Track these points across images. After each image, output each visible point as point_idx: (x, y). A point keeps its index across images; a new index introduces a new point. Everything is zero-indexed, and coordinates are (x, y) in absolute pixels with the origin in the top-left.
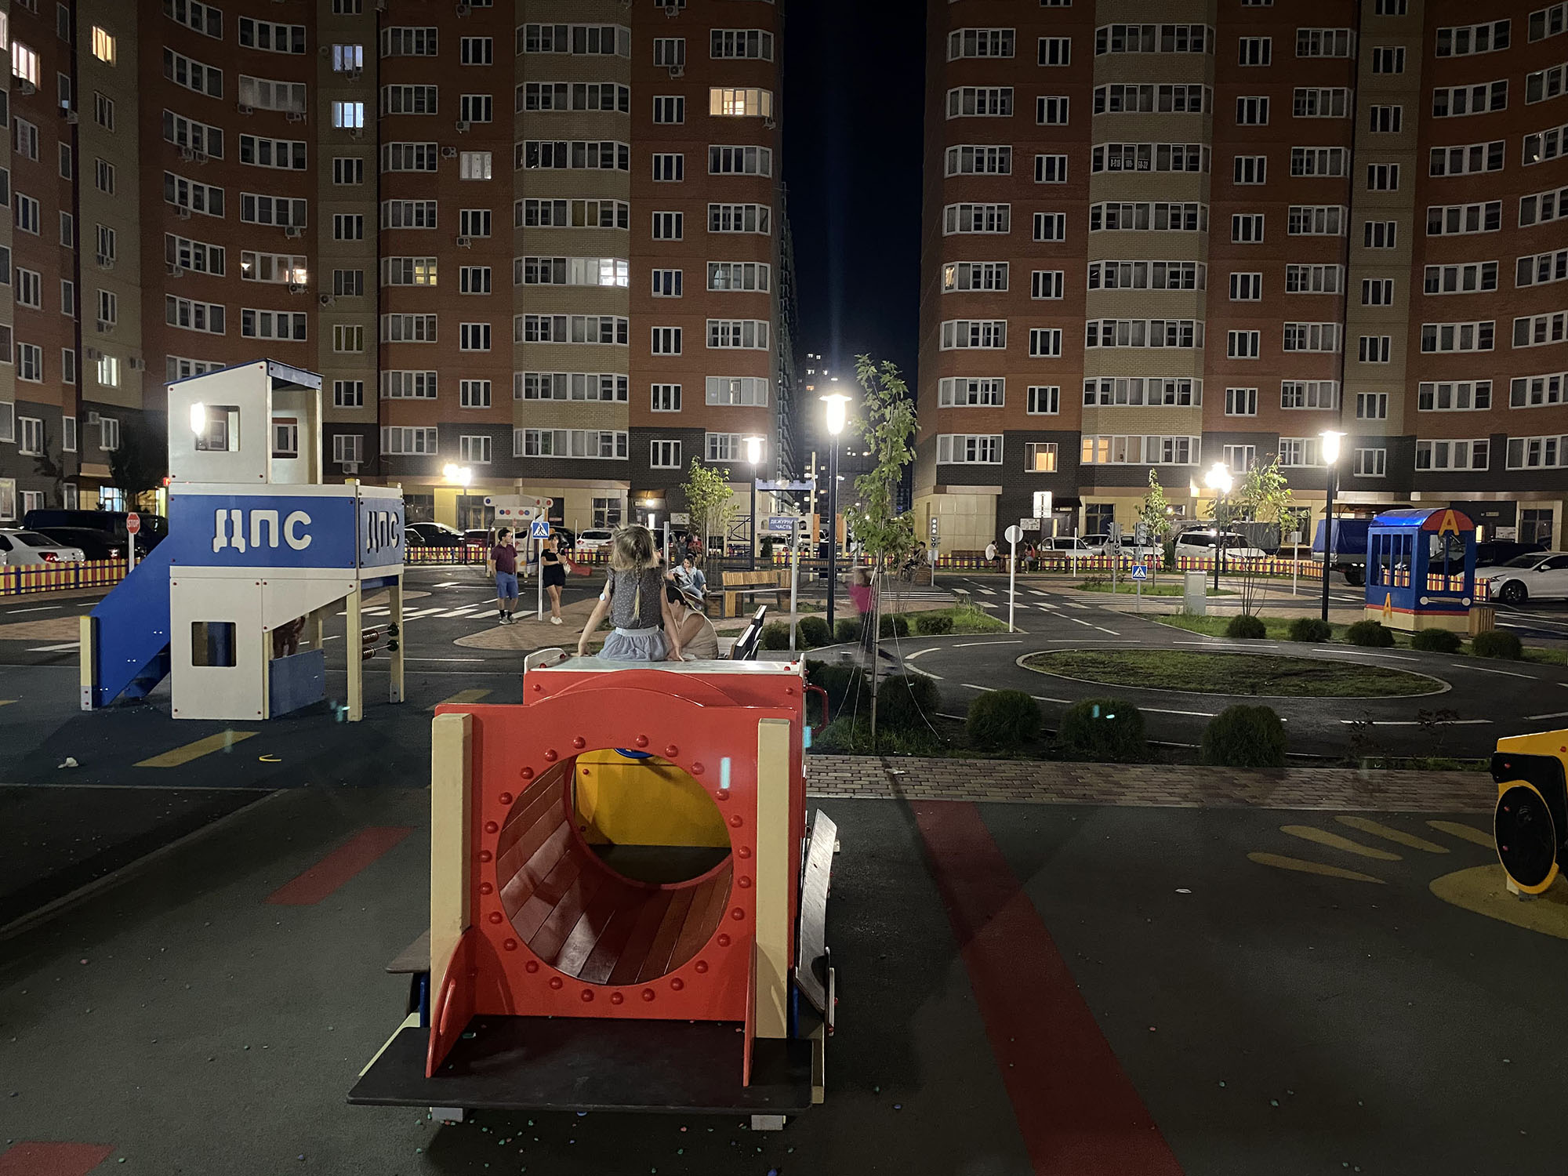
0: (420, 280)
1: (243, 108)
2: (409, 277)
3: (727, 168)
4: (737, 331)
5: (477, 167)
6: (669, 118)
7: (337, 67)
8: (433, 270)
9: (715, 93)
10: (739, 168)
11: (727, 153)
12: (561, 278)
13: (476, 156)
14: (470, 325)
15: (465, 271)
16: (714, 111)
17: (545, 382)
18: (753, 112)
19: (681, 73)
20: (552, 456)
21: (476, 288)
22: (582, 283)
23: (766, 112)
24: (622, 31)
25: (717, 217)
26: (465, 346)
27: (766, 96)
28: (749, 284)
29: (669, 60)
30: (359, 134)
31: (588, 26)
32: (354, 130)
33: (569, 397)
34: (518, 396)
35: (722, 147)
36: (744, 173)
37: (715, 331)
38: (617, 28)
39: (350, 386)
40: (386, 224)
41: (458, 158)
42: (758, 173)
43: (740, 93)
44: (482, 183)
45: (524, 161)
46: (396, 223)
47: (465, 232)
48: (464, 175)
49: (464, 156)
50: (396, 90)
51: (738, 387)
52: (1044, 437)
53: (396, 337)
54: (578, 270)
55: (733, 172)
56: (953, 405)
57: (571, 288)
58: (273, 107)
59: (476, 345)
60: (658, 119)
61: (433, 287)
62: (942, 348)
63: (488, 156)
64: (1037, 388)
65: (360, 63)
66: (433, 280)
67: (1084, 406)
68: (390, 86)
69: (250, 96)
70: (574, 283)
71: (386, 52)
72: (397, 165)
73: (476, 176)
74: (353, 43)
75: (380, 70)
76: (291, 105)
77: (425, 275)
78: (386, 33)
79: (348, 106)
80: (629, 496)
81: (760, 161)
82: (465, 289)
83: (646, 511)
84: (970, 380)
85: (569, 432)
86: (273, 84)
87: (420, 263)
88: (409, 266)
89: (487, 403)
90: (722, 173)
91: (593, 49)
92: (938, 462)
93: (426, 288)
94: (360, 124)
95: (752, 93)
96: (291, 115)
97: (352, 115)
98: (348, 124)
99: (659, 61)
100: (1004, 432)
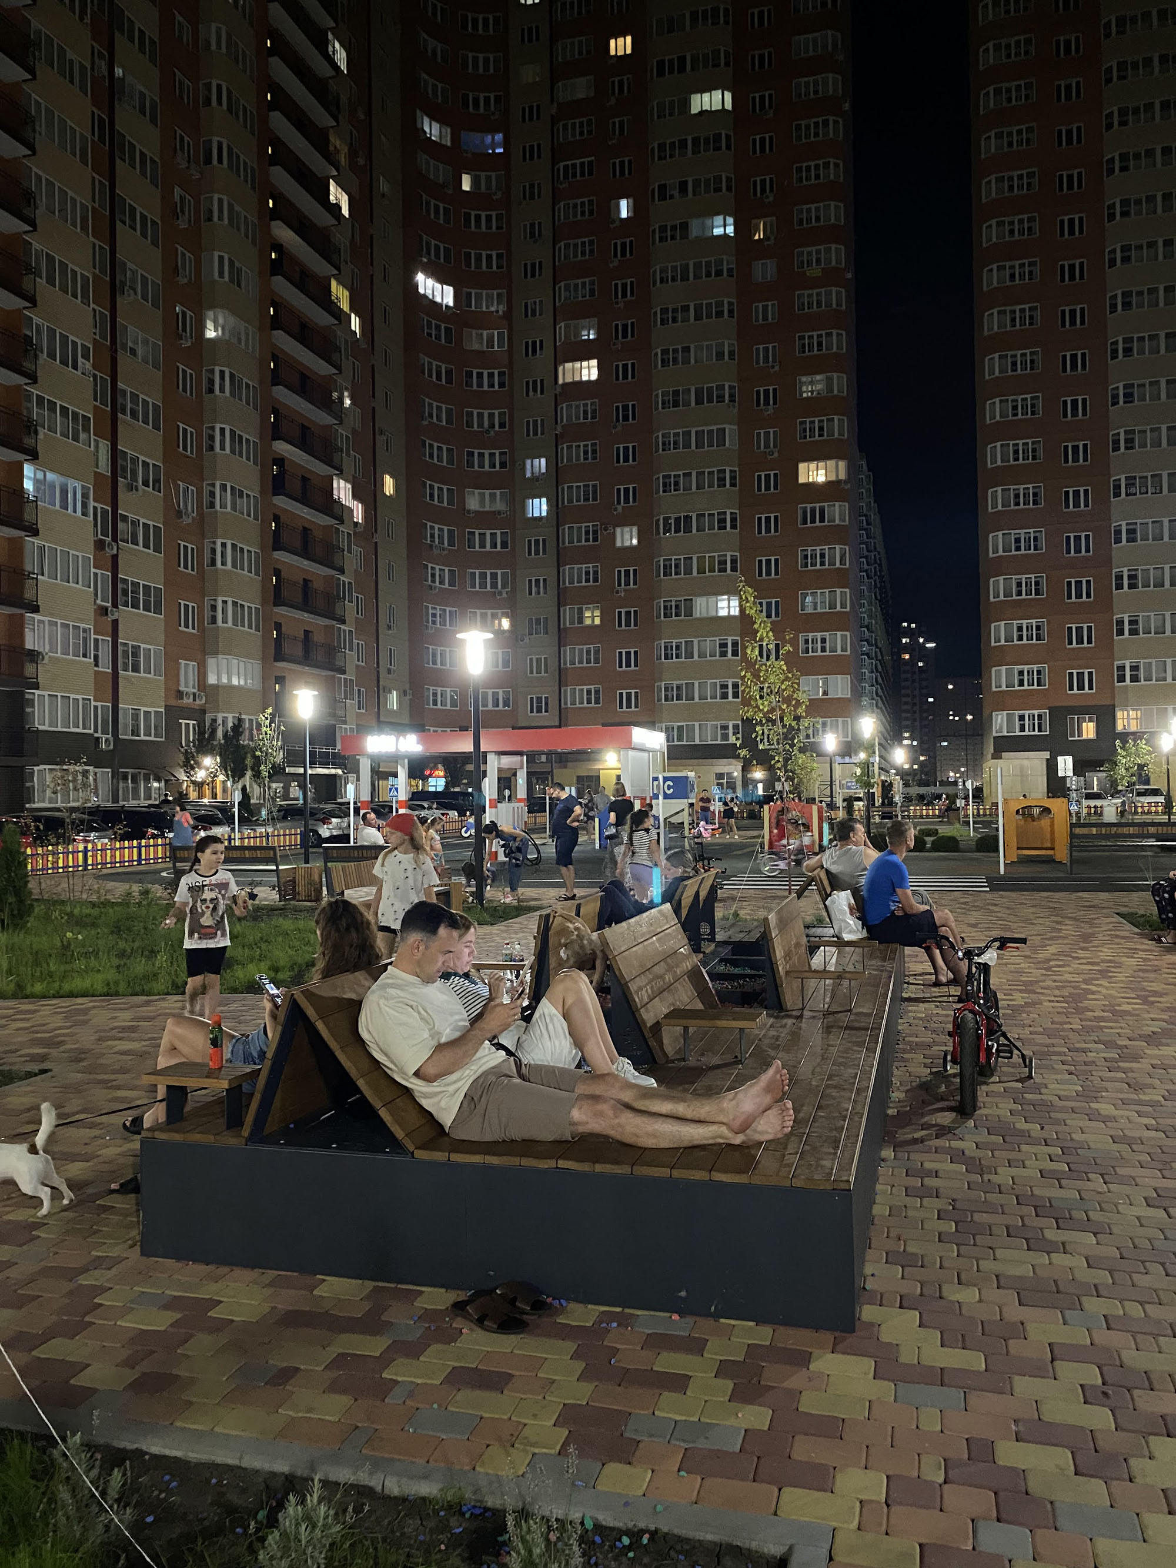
0: (588, 622)
1: (469, 512)
2: (581, 620)
3: (813, 521)
4: (823, 641)
5: (629, 538)
6: (768, 488)
7: (528, 475)
8: (597, 613)
9: (802, 467)
10: (822, 520)
11: (813, 510)
12: (689, 613)
13: (627, 529)
14: (624, 651)
15: (620, 613)
16: (802, 480)
17: (679, 688)
18: (833, 478)
19: (776, 455)
20: (685, 743)
21: (628, 624)
22: (704, 615)
23: (842, 476)
24: (731, 430)
25: (806, 557)
26: (621, 666)
27: (842, 465)
28: (832, 606)
29: (767, 445)
30: (544, 521)
31: (706, 429)
32: (540, 518)
33: (697, 699)
34: (659, 700)
35: (809, 506)
36: (826, 523)
37: (807, 642)
38: (727, 427)
39: (539, 699)
40: (564, 583)
41: (614, 533)
42: (837, 522)
43: (821, 464)
44: (632, 548)
45: (661, 531)
46: (571, 582)
47: (620, 585)
48: (618, 544)
49: (618, 530)
50: (570, 488)
51: (826, 683)
52: (1084, 711)
53: (573, 663)
54: (701, 606)
55: (818, 523)
56: (1004, 688)
57: (697, 619)
58: (487, 509)
59: (628, 665)
60: (759, 489)
61: (597, 626)
62: (993, 644)
63: (635, 529)
64: (1075, 672)
65: (543, 470)
66: (597, 621)
67: (1117, 684)
68: (566, 486)
69: (473, 503)
70: (698, 615)
71: (562, 462)
72: (571, 541)
73: (627, 544)
74: (539, 457)
75: (557, 473)
76: (499, 506)
77: (592, 617)
78: (562, 448)
79: (536, 501)
80: (743, 770)
81: (838, 512)
82: (620, 625)
83: (755, 782)
84: (1017, 668)
85: (697, 724)
86: (487, 492)
87: (588, 609)
88: (581, 612)
89: (636, 707)
90: (809, 525)
91: (711, 445)
92: (995, 734)
93: (593, 627)
94: (544, 514)
95: (831, 463)
96: (499, 513)
97: (539, 507)
98: (536, 514)
99: (759, 447)
100: (1049, 708)
